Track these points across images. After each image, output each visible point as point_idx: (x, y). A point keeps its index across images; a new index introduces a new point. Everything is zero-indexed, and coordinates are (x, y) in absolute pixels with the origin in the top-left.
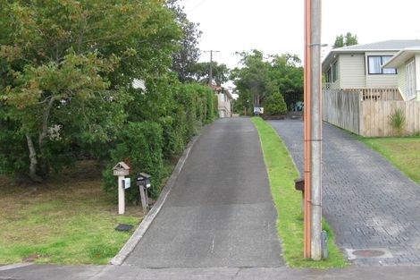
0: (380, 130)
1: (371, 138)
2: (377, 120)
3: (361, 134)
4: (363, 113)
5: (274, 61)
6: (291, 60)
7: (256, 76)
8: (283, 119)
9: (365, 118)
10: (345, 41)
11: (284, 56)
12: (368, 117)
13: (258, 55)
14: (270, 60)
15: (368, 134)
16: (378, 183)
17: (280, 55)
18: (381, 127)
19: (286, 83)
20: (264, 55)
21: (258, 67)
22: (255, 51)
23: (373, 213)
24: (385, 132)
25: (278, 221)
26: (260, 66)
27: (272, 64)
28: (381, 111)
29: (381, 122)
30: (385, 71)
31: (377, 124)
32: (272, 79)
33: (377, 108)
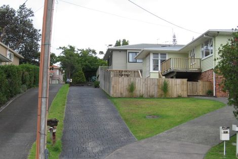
0: (121, 94)
1: (116, 98)
2: (120, 88)
3: (111, 95)
4: (113, 83)
5: (81, 53)
6: (91, 53)
7: (69, 61)
8: (83, 86)
9: (113, 87)
10: (121, 43)
11: (87, 50)
12: (115, 86)
13: (72, 49)
14: (79, 52)
15: (115, 95)
16: (104, 123)
17: (85, 50)
18: (122, 92)
19: (86, 65)
20: (76, 49)
21: (70, 56)
22: (71, 47)
23: (91, 140)
24: (124, 94)
25: (35, 143)
26: (71, 55)
27: (80, 55)
28: (122, 83)
29: (122, 89)
30: (138, 61)
31: (120, 90)
32: (79, 63)
33: (120, 81)
